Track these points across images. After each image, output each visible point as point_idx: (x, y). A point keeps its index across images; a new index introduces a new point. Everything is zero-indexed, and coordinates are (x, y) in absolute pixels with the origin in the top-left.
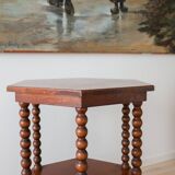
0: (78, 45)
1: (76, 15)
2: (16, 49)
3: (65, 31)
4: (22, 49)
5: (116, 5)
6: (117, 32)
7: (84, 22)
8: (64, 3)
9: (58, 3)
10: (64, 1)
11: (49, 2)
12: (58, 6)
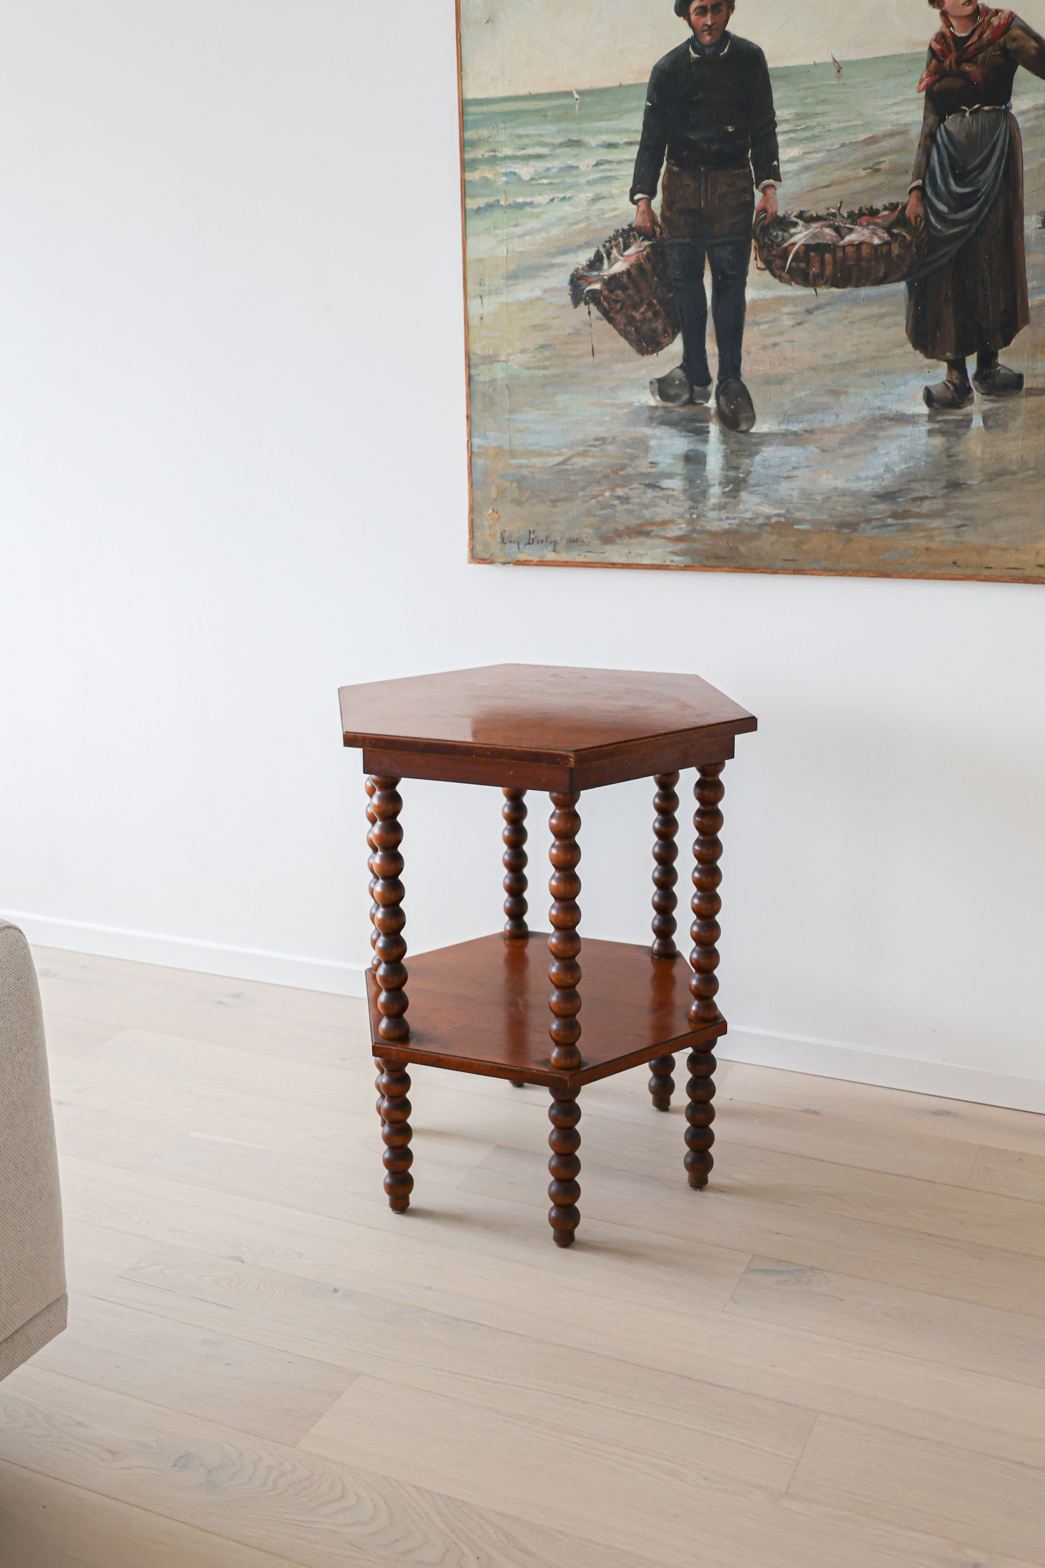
0: (767, 543)
1: (761, 427)
2: (550, 556)
3: (715, 491)
4: (564, 557)
5: (957, 366)
6: (955, 486)
7: (794, 453)
8: (713, 388)
9: (692, 391)
10: (715, 382)
11: (657, 393)
12: (691, 402)
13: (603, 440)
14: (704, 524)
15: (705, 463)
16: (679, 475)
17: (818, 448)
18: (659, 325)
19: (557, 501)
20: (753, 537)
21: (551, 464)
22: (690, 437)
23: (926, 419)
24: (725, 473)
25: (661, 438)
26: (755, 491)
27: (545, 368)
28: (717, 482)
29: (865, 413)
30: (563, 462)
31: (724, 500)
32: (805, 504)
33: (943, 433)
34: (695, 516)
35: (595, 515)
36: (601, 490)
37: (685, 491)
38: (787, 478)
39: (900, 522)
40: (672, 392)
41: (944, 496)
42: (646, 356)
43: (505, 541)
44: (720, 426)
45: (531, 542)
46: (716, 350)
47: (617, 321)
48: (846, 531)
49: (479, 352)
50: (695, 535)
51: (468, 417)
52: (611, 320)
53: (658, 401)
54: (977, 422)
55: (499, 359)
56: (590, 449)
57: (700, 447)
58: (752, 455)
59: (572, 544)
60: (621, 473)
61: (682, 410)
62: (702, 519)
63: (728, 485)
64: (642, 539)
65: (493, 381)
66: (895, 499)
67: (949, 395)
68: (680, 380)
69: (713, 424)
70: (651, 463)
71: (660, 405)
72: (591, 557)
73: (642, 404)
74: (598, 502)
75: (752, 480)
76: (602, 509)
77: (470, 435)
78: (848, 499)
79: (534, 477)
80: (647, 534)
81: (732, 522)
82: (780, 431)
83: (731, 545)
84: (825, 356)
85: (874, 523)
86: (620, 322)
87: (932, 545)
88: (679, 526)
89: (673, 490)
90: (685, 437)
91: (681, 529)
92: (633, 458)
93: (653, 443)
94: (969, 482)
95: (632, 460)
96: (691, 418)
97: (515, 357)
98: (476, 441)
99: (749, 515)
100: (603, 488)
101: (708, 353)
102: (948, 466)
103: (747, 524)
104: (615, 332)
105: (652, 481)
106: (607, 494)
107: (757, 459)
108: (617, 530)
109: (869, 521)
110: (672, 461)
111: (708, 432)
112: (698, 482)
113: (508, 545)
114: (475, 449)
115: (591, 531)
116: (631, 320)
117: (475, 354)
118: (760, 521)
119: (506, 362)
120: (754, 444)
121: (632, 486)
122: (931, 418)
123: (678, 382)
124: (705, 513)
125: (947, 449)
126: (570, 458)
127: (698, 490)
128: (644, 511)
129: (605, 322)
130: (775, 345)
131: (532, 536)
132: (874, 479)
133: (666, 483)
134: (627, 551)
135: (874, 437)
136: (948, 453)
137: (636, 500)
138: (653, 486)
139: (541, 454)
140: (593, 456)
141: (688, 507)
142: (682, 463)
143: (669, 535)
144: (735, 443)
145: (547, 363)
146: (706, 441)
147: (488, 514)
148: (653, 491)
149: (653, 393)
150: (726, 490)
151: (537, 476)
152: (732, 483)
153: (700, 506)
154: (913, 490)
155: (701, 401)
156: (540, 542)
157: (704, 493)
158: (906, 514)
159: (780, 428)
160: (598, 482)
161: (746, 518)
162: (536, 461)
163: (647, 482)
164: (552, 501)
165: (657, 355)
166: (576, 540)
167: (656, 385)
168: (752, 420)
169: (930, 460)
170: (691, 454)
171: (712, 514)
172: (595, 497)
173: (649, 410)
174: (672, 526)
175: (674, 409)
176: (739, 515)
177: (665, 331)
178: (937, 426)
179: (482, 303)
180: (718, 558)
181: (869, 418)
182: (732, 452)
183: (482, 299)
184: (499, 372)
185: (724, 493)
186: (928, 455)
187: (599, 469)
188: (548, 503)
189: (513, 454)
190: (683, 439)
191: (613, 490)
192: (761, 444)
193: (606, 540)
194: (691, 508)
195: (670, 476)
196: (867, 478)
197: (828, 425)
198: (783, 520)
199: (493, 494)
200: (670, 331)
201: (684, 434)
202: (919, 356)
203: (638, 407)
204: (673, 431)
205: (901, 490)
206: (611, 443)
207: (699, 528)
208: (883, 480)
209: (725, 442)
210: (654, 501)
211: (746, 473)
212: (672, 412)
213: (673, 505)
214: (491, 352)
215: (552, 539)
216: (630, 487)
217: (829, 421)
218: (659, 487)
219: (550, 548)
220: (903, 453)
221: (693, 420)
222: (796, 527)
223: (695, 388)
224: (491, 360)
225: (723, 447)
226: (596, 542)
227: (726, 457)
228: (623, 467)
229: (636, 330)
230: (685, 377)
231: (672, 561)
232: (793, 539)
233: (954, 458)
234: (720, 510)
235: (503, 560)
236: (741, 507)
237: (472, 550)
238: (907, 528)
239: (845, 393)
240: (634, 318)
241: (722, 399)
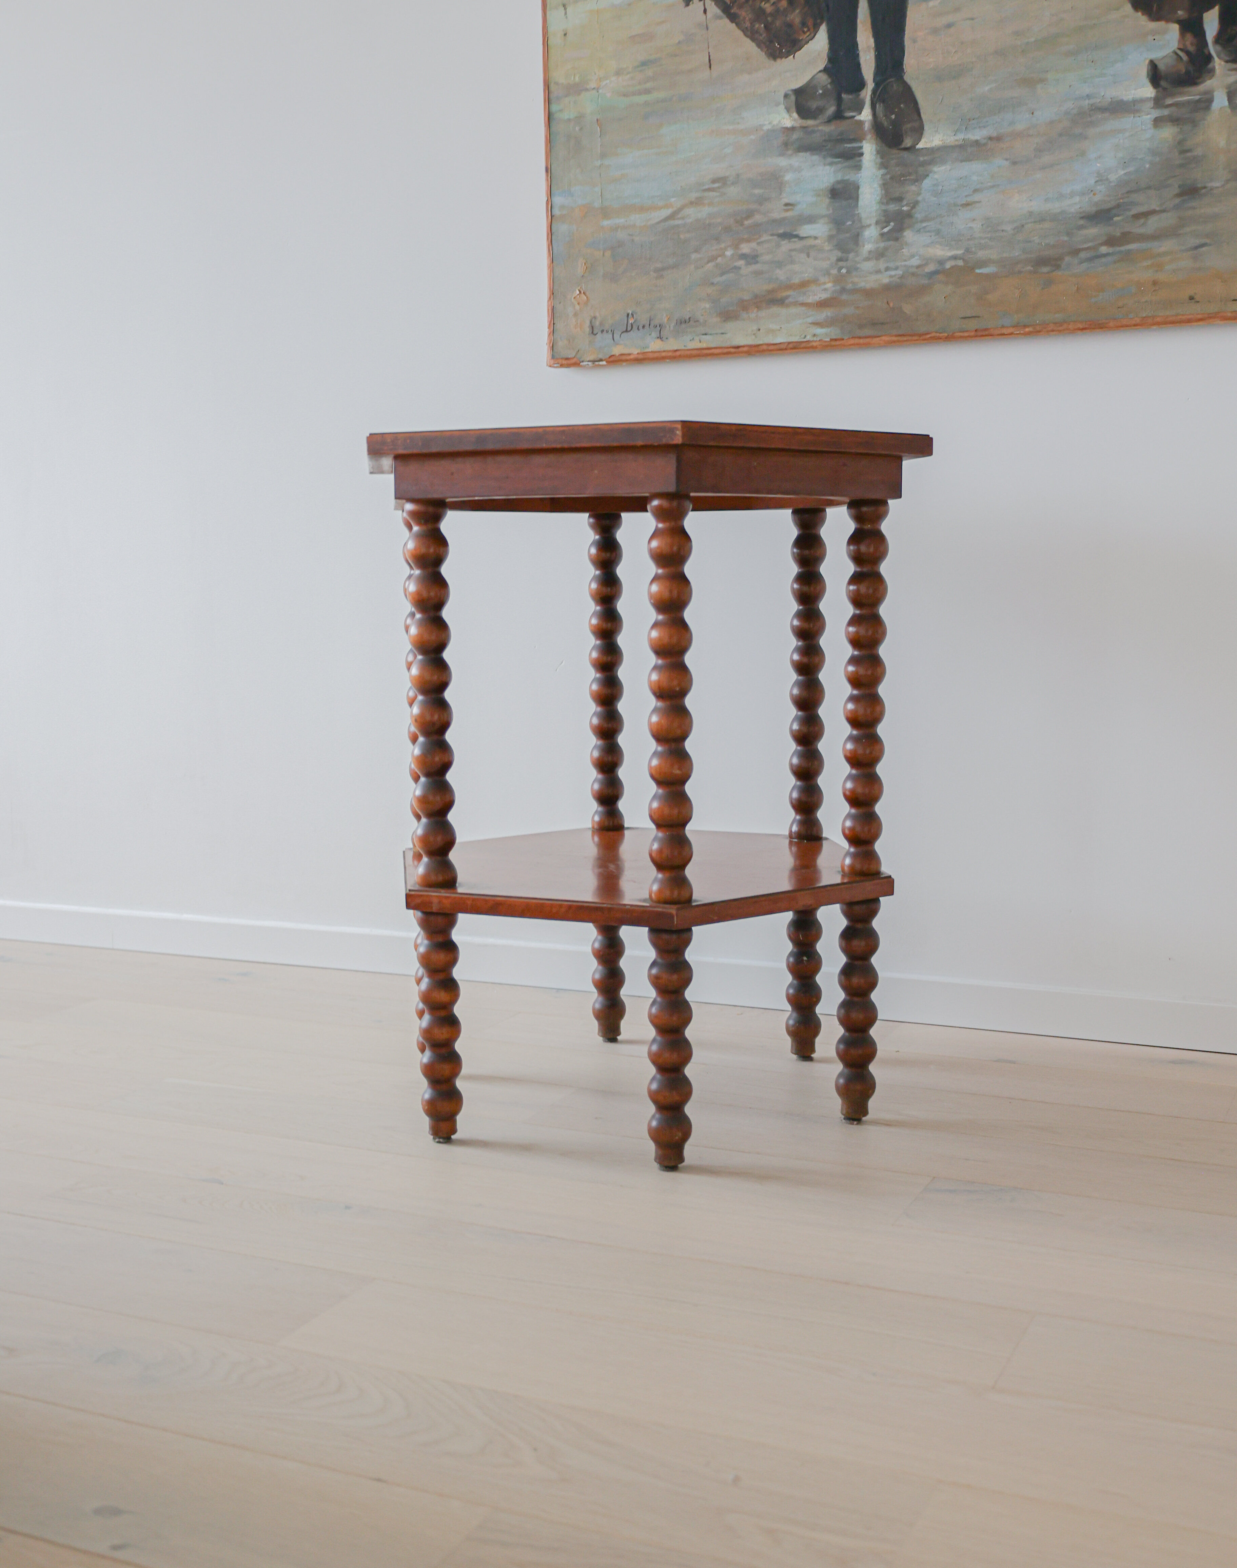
5: (1192, 27)
8: (867, 94)
9: (839, 100)
10: (870, 85)
11: (794, 109)
12: (839, 116)
13: (722, 181)
14: (856, 280)
15: (857, 199)
16: (823, 216)
17: (1007, 160)
18: (795, 17)
19: (663, 269)
20: (922, 290)
21: (657, 220)
22: (836, 163)
23: (1151, 104)
24: (884, 207)
25: (799, 170)
26: (924, 227)
27: (647, 91)
29: (1069, 105)
30: (671, 217)
31: (882, 245)
32: (991, 239)
33: (1175, 120)
34: (844, 271)
35: (713, 284)
36: (721, 249)
37: (830, 238)
38: (967, 205)
39: (1118, 249)
40: (814, 105)
41: (1177, 207)
42: (779, 60)
43: (595, 332)
44: (877, 144)
45: (629, 328)
46: (872, 42)
47: (741, 18)
48: (1045, 269)
49: (562, 80)
50: (844, 297)
51: (547, 169)
52: (733, 18)
53: (795, 120)
54: (1220, 100)
55: (588, 87)
56: (706, 194)
57: (851, 176)
58: (919, 179)
59: (683, 326)
60: (746, 223)
61: (827, 129)
62: (854, 273)
63: (887, 223)
64: (775, 309)
65: (580, 118)
66: (1112, 218)
67: (1182, 68)
68: (824, 88)
69: (867, 143)
70: (786, 205)
71: (798, 125)
72: (708, 342)
73: (774, 125)
74: (717, 266)
75: (918, 215)
76: (722, 274)
77: (550, 194)
78: (1047, 225)
79: (633, 240)
80: (781, 302)
81: (893, 273)
82: (957, 143)
83: (891, 305)
84: (1017, 33)
85: (1083, 255)
86: (745, 18)
87: (1161, 277)
88: (823, 287)
89: (816, 238)
90: (831, 164)
91: (825, 290)
92: (762, 200)
93: (788, 177)
94: (1209, 185)
95: (761, 204)
96: (839, 137)
97: (608, 81)
98: (558, 200)
99: (915, 262)
100: (723, 245)
101: (860, 47)
102: (1181, 166)
103: (913, 274)
104: (739, 33)
105: (788, 230)
106: (729, 253)
107: (927, 183)
108: (742, 301)
109: (1076, 252)
110: (814, 199)
111: (862, 154)
112: (849, 223)
113: (599, 336)
114: (556, 212)
115: (708, 306)
116: (760, 14)
117: (557, 83)
118: (931, 268)
119: (597, 89)
120: (923, 164)
121: (762, 239)
122: (1158, 102)
123: (821, 92)
124: (858, 266)
125: (1180, 143)
126: (680, 209)
127: (848, 235)
128: (778, 271)
129: (726, 21)
130: (949, 26)
131: (631, 321)
132: (1083, 194)
133: (806, 230)
134: (755, 328)
135: (1083, 137)
136: (1182, 147)
137: (767, 258)
138: (788, 236)
139: (642, 209)
140: (711, 204)
141: (835, 259)
142: (827, 201)
143: (811, 299)
144: (898, 165)
145: (649, 85)
146: (858, 167)
147: (573, 297)
148: (789, 242)
149: (788, 110)
150: (886, 230)
151: (637, 239)
152: (893, 221)
153: (851, 255)
154: (1133, 203)
155: (851, 114)
156: (641, 327)
157: (856, 238)
158: (1126, 238)
159: (957, 138)
160: (717, 239)
161: (912, 266)
162: (637, 219)
163: (781, 231)
164: (657, 270)
165: (794, 57)
166: (688, 321)
167: (793, 98)
168: (919, 131)
169: (1158, 159)
170: (839, 186)
171: (868, 266)
172: (713, 259)
173: (784, 133)
174: (813, 287)
175: (816, 129)
176: (903, 263)
177: (804, 24)
178: (1166, 112)
179: (566, 13)
180: (874, 324)
181: (1075, 111)
182: (892, 178)
183: (565, 9)
184: (588, 104)
185: (882, 235)
186: (1153, 152)
187: (719, 220)
188: (652, 273)
189: (606, 212)
190: (828, 167)
191: (736, 247)
192: (932, 162)
193: (728, 316)
194: (840, 260)
195: (811, 219)
196: (1072, 194)
197: (1020, 127)
198: (960, 263)
199: (580, 270)
200: (810, 22)
201: (829, 160)
202: (1141, 19)
203: (768, 130)
204: (816, 158)
205: (1118, 206)
206: (733, 184)
207: (849, 286)
208: (1094, 194)
209: (883, 165)
210: (791, 257)
211: (912, 205)
212: (813, 132)
213: (815, 259)
214: (577, 79)
215: (656, 322)
216: (759, 241)
218: (797, 236)
219: (655, 334)
220: (1120, 155)
221: (842, 139)
222: (978, 271)
223: (844, 96)
224: (576, 89)
226: (715, 320)
227: (885, 186)
228: (750, 214)
229: (765, 26)
230: (830, 83)
231: (814, 335)
232: (974, 289)
233: (1189, 154)
234: (877, 259)
235: (592, 358)
237: (552, 347)
238: (1127, 257)
239: (1042, 81)
240: (762, 11)
241: (879, 107)
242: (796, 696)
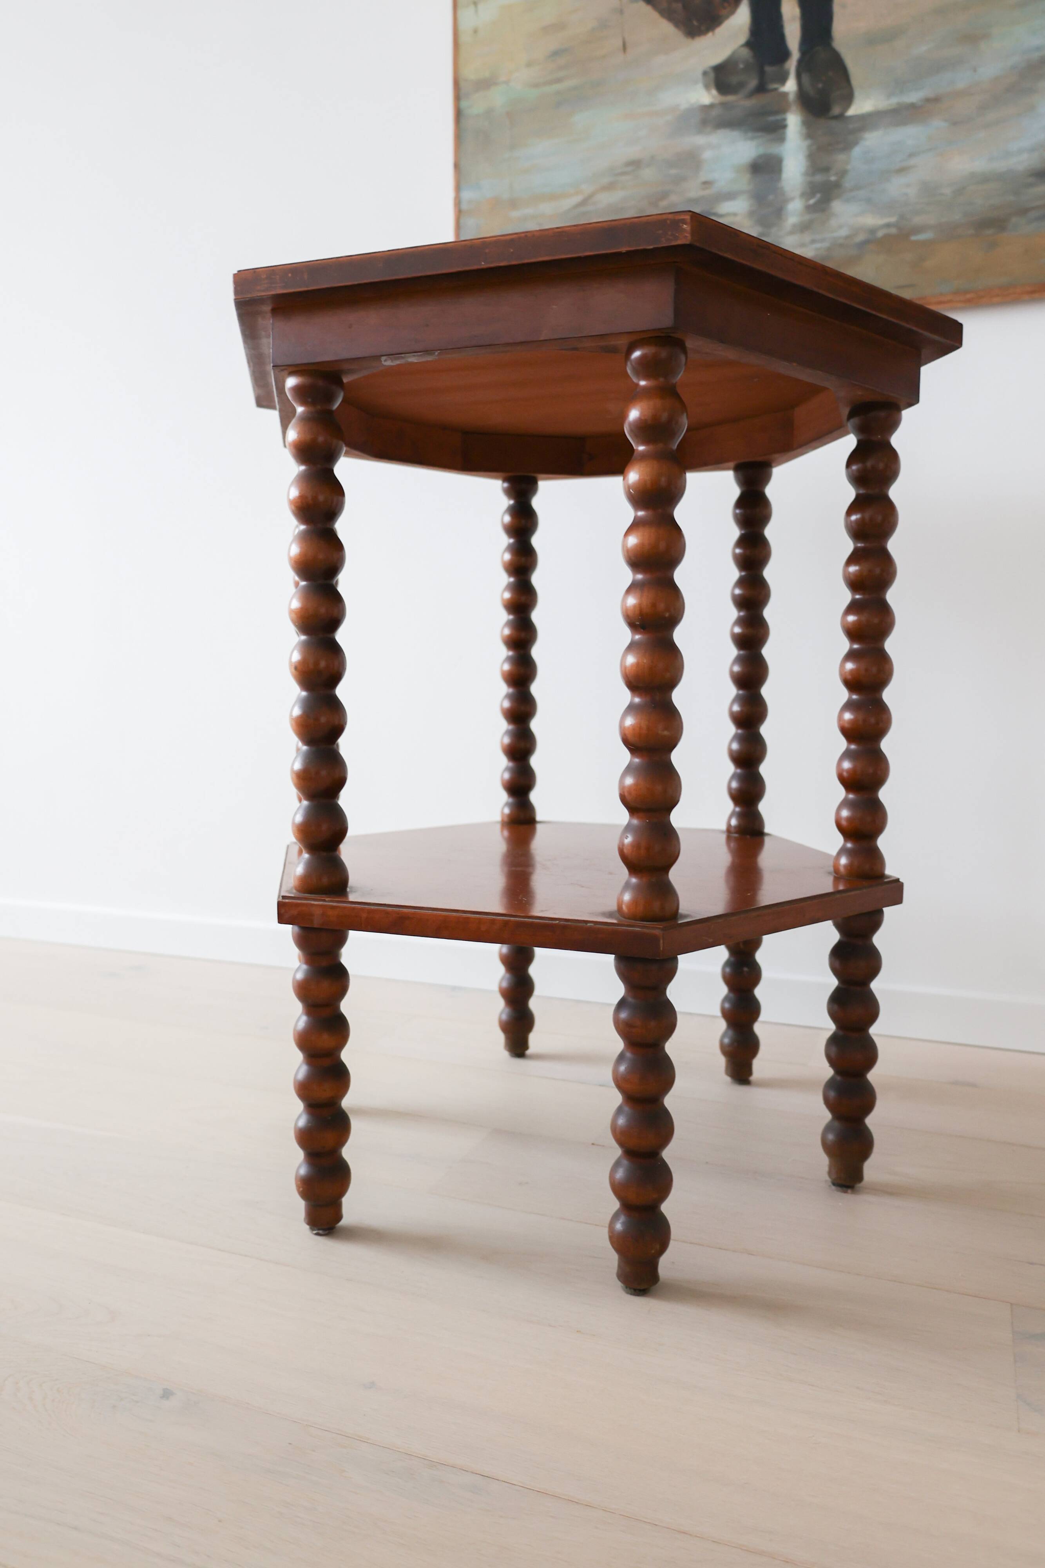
1: (861, 106)
3: (796, 206)
7: (909, 134)
8: (792, 65)
9: (762, 74)
10: (795, 55)
11: (712, 86)
13: (635, 164)
15: (780, 172)
16: (744, 192)
17: (946, 121)
20: (851, 261)
21: (566, 209)
22: (758, 137)
24: (809, 178)
25: (718, 147)
26: (853, 196)
27: (559, 80)
28: (797, 193)
29: (1016, 59)
30: (582, 203)
31: (807, 217)
32: (928, 203)
37: (751, 213)
38: (902, 170)
40: (734, 80)
42: (698, 39)
46: (797, 11)
48: (989, 232)
49: (471, 77)
51: (457, 166)
53: (713, 97)
55: (498, 81)
56: (619, 178)
57: (774, 149)
58: (848, 147)
63: (813, 194)
65: (489, 112)
68: (745, 62)
69: (791, 114)
70: (704, 183)
73: (691, 105)
75: (848, 183)
77: (458, 188)
78: (991, 186)
81: (818, 245)
82: (890, 107)
85: (1031, 215)
89: (735, 215)
90: (752, 139)
92: (678, 180)
93: (707, 155)
95: (677, 184)
96: (761, 111)
97: (518, 74)
98: (466, 196)
99: (844, 232)
101: (785, 17)
103: (841, 245)
104: (655, 14)
107: (857, 151)
109: (1023, 212)
110: (733, 175)
111: (784, 127)
112: (771, 197)
114: (464, 206)
117: (466, 80)
118: (861, 237)
119: (507, 82)
120: (854, 132)
123: (742, 66)
126: (590, 196)
127: (770, 209)
129: (641, 4)
132: (1029, 151)
133: (725, 207)
135: (1032, 91)
139: (552, 198)
140: (624, 188)
142: (748, 176)
144: (824, 134)
145: (560, 74)
146: (782, 139)
149: (707, 87)
150: (812, 202)
152: (819, 192)
153: (773, 230)
155: (775, 86)
157: (779, 212)
159: (890, 102)
161: (840, 238)
162: (547, 208)
165: (714, 32)
167: (712, 75)
168: (848, 98)
170: (761, 161)
171: (791, 239)
173: (702, 111)
176: (831, 235)
179: (477, 11)
181: (1023, 65)
182: (819, 148)
183: (477, 6)
184: (497, 98)
185: (808, 207)
187: (632, 203)
189: (514, 203)
190: (748, 142)
192: (863, 129)
195: (730, 196)
196: (1019, 152)
197: (961, 85)
198: (893, 231)
201: (750, 134)
203: (685, 110)
204: (735, 134)
206: (648, 166)
209: (809, 136)
211: (840, 174)
214: (487, 74)
217: (962, 79)
218: (714, 214)
221: (763, 112)
222: (913, 238)
223: (767, 68)
224: (485, 84)
225: (808, 142)
227: (811, 156)
228: (665, 195)
229: (683, 6)
230: (753, 57)
232: (912, 255)
234: (802, 232)
236: (833, 222)
239: (986, 36)
241: (806, 78)
242: (738, 673)
